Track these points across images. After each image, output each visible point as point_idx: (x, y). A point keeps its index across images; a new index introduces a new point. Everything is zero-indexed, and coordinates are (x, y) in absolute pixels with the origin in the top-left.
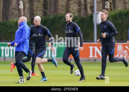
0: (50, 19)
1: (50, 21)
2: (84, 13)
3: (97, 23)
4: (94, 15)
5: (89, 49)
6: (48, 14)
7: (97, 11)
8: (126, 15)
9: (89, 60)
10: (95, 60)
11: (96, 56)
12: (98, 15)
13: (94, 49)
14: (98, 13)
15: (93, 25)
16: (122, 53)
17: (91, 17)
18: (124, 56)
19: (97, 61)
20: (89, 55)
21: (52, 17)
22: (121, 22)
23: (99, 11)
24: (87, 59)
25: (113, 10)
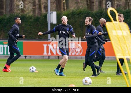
0: (5, 18)
1: (6, 20)
2: (38, 12)
3: (50, 22)
4: (48, 15)
5: (44, 46)
6: (4, 13)
7: (51, 11)
8: (78, 15)
9: (43, 57)
10: (49, 57)
11: (50, 54)
12: (51, 14)
13: (48, 47)
14: (52, 13)
15: (47, 24)
16: (75, 50)
17: (46, 16)
18: (76, 53)
19: (50, 58)
20: (44, 52)
21: (8, 16)
22: (74, 21)
23: (52, 11)
24: (42, 57)
25: (66, 10)
